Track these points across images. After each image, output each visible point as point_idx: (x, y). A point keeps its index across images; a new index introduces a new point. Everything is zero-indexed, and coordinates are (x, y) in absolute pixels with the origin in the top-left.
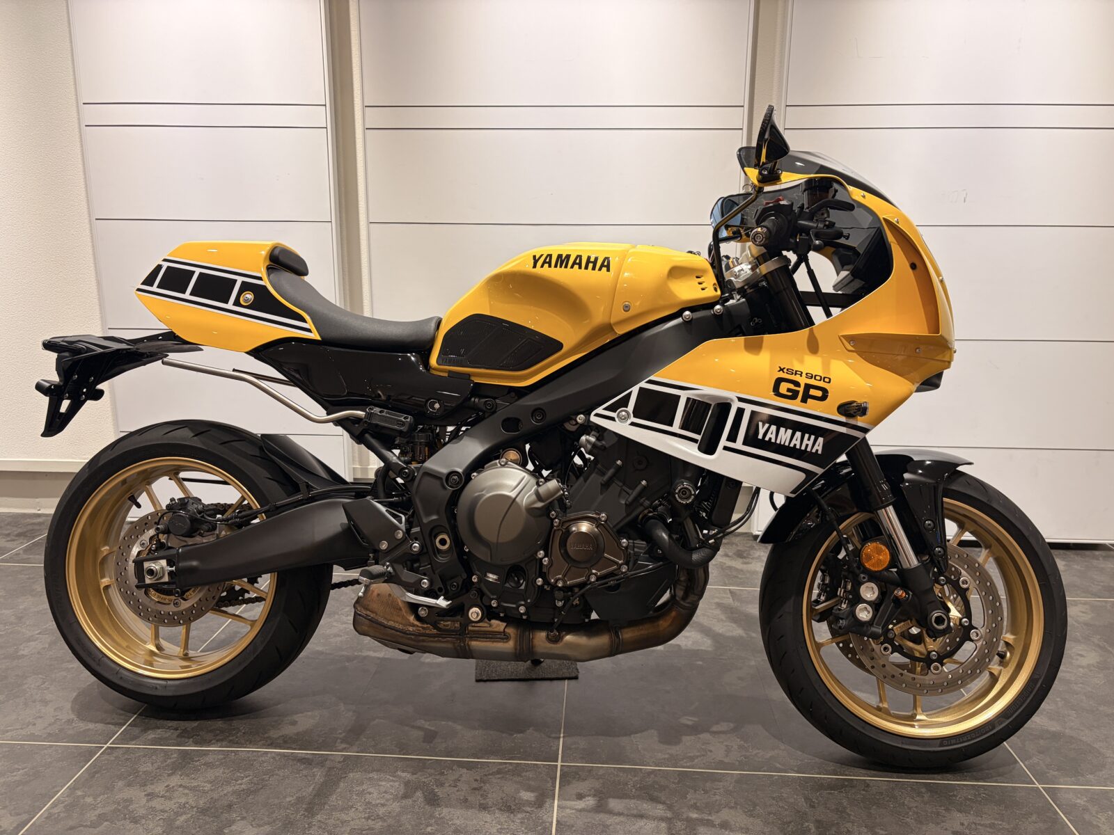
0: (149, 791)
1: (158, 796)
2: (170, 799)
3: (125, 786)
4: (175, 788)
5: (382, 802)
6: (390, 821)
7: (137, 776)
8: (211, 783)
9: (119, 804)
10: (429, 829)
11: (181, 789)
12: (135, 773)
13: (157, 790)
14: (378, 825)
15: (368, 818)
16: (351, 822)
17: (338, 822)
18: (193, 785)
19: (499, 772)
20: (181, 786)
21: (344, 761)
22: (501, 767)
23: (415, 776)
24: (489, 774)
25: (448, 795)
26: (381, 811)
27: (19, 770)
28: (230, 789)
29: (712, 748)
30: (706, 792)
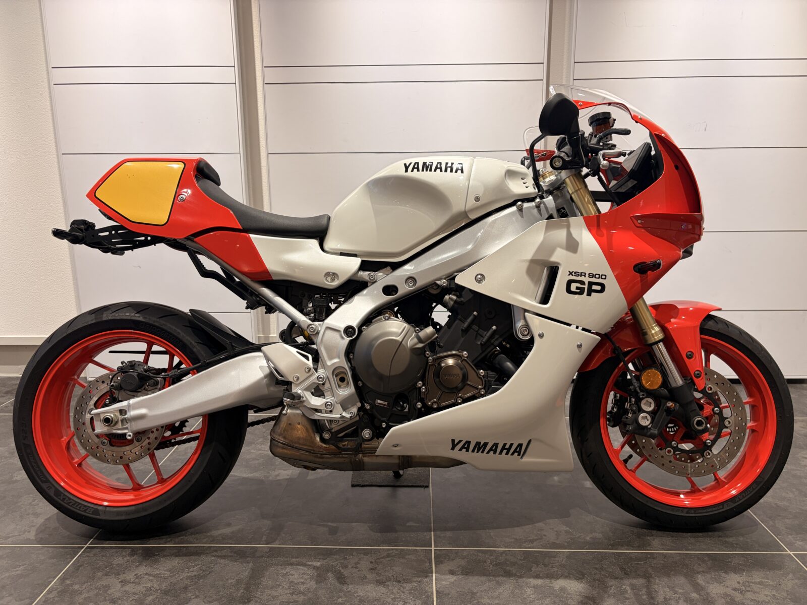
0: (123, 579)
1: (130, 583)
2: (139, 584)
3: (103, 575)
4: (143, 575)
5: (302, 581)
6: (310, 595)
7: (112, 568)
8: (170, 571)
9: (100, 589)
10: (340, 600)
11: (146, 576)
12: (110, 565)
13: (128, 578)
14: (301, 598)
15: (292, 594)
16: (280, 597)
17: (269, 597)
18: (156, 573)
19: (388, 556)
20: (146, 574)
21: (270, 551)
22: (390, 552)
23: (325, 561)
24: (381, 558)
25: (352, 574)
26: (302, 588)
27: (20, 566)
28: (185, 575)
29: (545, 533)
30: (546, 566)
